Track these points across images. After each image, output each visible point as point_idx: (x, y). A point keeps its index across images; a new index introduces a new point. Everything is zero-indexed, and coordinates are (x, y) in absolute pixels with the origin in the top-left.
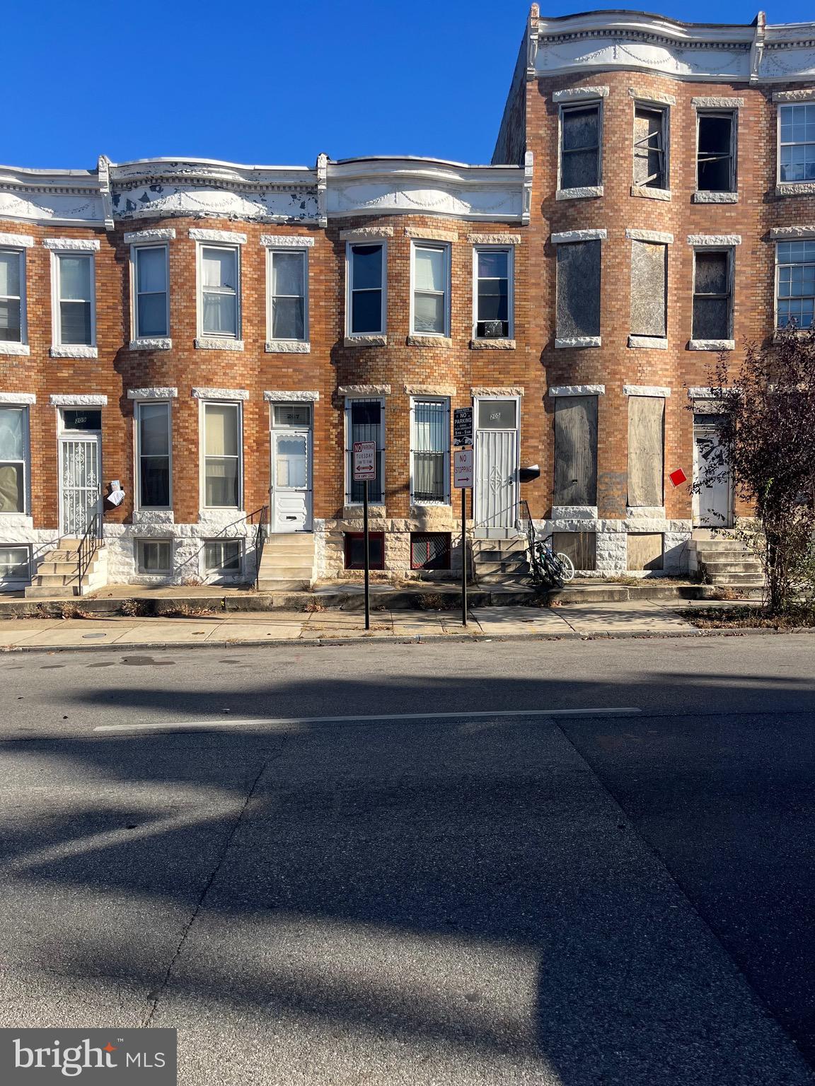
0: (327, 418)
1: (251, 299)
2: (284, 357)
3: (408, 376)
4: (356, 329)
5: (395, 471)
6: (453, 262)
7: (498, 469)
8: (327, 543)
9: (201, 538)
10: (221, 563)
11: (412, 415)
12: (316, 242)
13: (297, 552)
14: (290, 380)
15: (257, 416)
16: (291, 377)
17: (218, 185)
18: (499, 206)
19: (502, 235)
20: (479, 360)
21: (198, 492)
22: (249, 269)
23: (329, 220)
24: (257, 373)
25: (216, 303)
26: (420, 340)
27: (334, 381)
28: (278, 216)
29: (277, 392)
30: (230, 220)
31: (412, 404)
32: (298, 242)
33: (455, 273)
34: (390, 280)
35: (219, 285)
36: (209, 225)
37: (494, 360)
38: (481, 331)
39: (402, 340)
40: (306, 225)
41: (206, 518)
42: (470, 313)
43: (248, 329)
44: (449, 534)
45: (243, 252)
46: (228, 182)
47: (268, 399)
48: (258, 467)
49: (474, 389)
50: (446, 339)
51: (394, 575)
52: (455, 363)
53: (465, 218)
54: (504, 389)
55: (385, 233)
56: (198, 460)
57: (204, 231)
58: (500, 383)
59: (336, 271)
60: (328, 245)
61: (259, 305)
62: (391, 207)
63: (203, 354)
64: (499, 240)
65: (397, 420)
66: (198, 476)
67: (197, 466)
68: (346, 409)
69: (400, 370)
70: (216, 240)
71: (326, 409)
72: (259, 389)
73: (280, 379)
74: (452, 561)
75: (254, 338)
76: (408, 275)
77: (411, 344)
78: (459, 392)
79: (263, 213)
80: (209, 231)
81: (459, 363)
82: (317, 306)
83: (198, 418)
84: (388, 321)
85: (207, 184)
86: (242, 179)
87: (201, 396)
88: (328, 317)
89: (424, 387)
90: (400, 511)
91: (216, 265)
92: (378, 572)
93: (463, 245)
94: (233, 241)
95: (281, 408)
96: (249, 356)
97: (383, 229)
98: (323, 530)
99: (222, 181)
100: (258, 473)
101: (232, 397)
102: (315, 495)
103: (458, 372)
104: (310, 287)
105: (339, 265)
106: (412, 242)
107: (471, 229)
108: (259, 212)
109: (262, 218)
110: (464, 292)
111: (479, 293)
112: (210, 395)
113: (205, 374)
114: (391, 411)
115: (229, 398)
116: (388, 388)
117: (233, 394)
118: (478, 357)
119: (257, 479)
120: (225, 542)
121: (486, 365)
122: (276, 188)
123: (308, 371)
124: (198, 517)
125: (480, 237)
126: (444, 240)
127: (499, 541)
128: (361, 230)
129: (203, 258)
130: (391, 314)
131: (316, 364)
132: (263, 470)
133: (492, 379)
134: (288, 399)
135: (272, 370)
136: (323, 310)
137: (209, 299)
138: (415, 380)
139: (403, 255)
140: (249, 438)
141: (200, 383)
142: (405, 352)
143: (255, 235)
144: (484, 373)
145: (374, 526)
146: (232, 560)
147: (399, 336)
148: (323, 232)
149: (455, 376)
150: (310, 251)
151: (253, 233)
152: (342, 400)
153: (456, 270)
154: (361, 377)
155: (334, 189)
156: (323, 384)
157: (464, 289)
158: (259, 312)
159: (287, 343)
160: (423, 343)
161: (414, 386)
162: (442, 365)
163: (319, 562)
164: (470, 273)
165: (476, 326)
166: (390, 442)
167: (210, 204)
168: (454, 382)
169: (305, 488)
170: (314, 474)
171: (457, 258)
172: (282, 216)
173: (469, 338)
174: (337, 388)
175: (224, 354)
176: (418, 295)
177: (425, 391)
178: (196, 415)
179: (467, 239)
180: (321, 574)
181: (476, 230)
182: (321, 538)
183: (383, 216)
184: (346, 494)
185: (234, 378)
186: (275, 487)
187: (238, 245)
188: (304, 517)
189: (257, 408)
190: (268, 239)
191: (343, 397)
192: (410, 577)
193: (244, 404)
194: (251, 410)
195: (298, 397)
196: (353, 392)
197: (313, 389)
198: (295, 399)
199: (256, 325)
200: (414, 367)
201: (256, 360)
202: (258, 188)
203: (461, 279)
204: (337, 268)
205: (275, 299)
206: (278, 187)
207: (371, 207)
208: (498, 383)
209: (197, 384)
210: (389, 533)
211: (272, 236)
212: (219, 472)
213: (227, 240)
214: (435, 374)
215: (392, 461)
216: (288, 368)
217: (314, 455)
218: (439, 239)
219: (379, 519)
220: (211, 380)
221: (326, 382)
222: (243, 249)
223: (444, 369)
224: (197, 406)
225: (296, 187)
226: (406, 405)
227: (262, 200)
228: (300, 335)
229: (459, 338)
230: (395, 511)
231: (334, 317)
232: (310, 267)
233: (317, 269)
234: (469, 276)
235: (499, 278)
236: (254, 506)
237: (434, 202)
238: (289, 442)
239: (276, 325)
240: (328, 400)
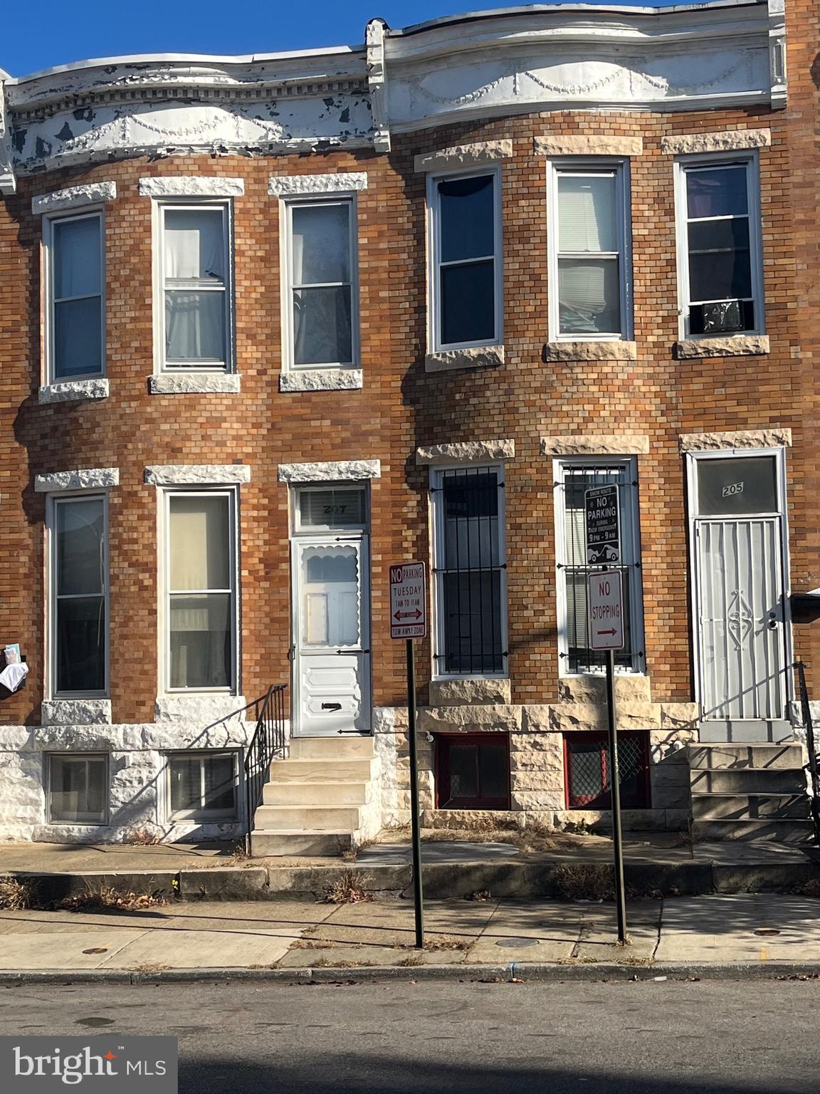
0: (396, 510)
1: (253, 295)
2: (314, 399)
3: (548, 421)
4: (448, 336)
5: (526, 608)
6: (634, 195)
7: (744, 597)
8: (399, 756)
9: (160, 751)
10: (199, 798)
11: (559, 496)
12: (370, 180)
13: (336, 775)
14: (326, 441)
15: (265, 513)
16: (327, 435)
17: (190, 96)
18: (724, 77)
19: (732, 133)
20: (695, 380)
21: (155, 662)
22: (248, 242)
23: (393, 137)
24: (264, 432)
25: (190, 308)
26: (570, 349)
27: (408, 438)
28: (299, 140)
29: (301, 466)
30: (213, 156)
31: (559, 473)
32: (337, 184)
33: (638, 214)
34: (507, 240)
35: (197, 275)
36: (174, 168)
37: (726, 379)
38: (698, 323)
39: (535, 353)
40: (352, 151)
41: (170, 711)
42: (673, 288)
43: (248, 351)
44: (645, 735)
45: (237, 211)
46: (207, 90)
47: (285, 479)
48: (267, 609)
49: (685, 438)
50: (624, 344)
51: (531, 822)
52: (643, 389)
53: (656, 107)
54: (748, 434)
55: (496, 151)
56: (156, 602)
57: (166, 180)
58: (743, 423)
59: (408, 232)
60: (394, 184)
61: (268, 306)
62: (505, 102)
63: (164, 403)
64: (725, 142)
65: (529, 508)
66: (156, 631)
67: (154, 612)
68: (433, 490)
69: (532, 409)
70: (187, 193)
71: (393, 492)
72: (268, 461)
73: (308, 442)
74: (653, 790)
75: (259, 367)
76: (542, 227)
77: (553, 358)
78: (655, 444)
79: (275, 137)
80: (175, 179)
81: (653, 389)
82: (374, 299)
83: (155, 523)
84: (506, 317)
85: (171, 96)
86: (232, 82)
87: (161, 481)
88: (394, 318)
89: (581, 439)
90: (540, 689)
91: (191, 239)
92: (499, 814)
93: (655, 158)
94: (223, 193)
95: (313, 493)
96: (249, 402)
97: (492, 145)
98: (392, 729)
99: (197, 89)
100: (267, 620)
101: (219, 480)
102: (374, 660)
103: (652, 406)
104: (361, 265)
105: (415, 219)
106: (549, 164)
107: (670, 126)
108: (266, 136)
109: (271, 146)
110: (659, 250)
111: (689, 249)
112: (178, 478)
113: (167, 439)
114: (516, 491)
115: (212, 481)
116: (509, 447)
117: (220, 473)
118: (692, 374)
119: (266, 633)
120: (208, 757)
121: (709, 389)
122: (295, 91)
123: (359, 422)
124: (155, 710)
125: (687, 141)
126: (613, 153)
127: (750, 749)
128: (452, 151)
129: (166, 228)
130: (512, 304)
131: (375, 409)
132: (276, 615)
133: (722, 416)
134: (322, 477)
135: (294, 424)
136: (385, 306)
137: (179, 300)
138: (562, 427)
139: (532, 190)
140: (250, 554)
141: (160, 457)
142: (540, 374)
143: (258, 180)
144: (706, 405)
145: (489, 721)
146: (220, 792)
147: (527, 344)
148: (383, 160)
149: (646, 415)
150: (359, 198)
151: (254, 175)
152: (424, 473)
153: (642, 208)
154: (457, 427)
155: (403, 81)
156: (387, 444)
157: (657, 244)
158: (268, 319)
159: (318, 371)
160: (576, 354)
161: (561, 439)
162: (618, 395)
163: (385, 793)
164: (670, 212)
165: (686, 313)
166: (516, 551)
167: (175, 130)
168: (644, 426)
169: (357, 647)
170: (374, 618)
171: (642, 185)
172: (307, 140)
173: (672, 338)
174: (414, 452)
175: (203, 401)
176: (564, 263)
177: (584, 447)
178: (152, 517)
179: (662, 148)
180: (388, 819)
181: (680, 128)
182: (388, 745)
183: (492, 120)
184: (435, 657)
185: (222, 444)
186: (300, 646)
187: (229, 200)
188: (356, 703)
189: (264, 497)
190: (282, 184)
191: (426, 468)
192: (564, 826)
193: (242, 490)
194: (255, 501)
195: (340, 473)
196: (443, 458)
197: (368, 456)
198: (336, 477)
199: (261, 343)
200: (560, 402)
201: (264, 408)
202: (264, 94)
203: (652, 226)
204: (410, 226)
205: (299, 293)
206: (299, 88)
207: (468, 106)
208: (735, 422)
209: (154, 460)
210: (518, 733)
211: (290, 178)
212: (197, 622)
213: (209, 193)
214: (603, 413)
215: (519, 588)
216: (322, 418)
217: (373, 582)
218: (603, 153)
219: (497, 706)
220: (180, 450)
221: (394, 441)
222: (238, 205)
223: (621, 402)
224: (155, 500)
225: (330, 85)
226: (545, 477)
227: (273, 114)
228: (345, 355)
229: (650, 339)
230: (530, 689)
231: (407, 317)
232: (360, 229)
233: (372, 231)
234: (667, 218)
235: (731, 217)
236: (260, 686)
237: (591, 84)
238: (327, 558)
239: (303, 335)
240: (398, 475)
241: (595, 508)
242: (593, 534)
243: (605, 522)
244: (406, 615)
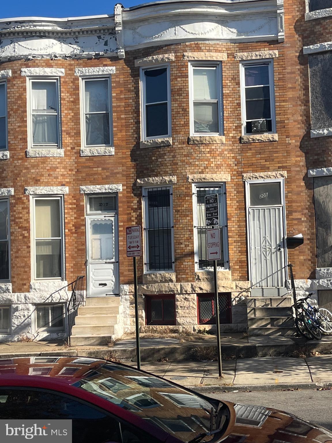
0: (129, 204)
1: (69, 117)
2: (95, 159)
3: (190, 168)
4: (149, 134)
5: (182, 244)
6: (224, 77)
7: (268, 238)
8: (131, 304)
9: (32, 304)
10: (49, 323)
11: (195, 199)
12: (117, 69)
13: (105, 312)
14: (100, 176)
15: (75, 206)
16: (100, 174)
17: (42, 34)
18: (259, 29)
19: (263, 52)
20: (249, 152)
21: (29, 267)
22: (67, 95)
23: (126, 52)
24: (74, 173)
25: (43, 122)
26: (198, 139)
27: (133, 175)
28: (87, 53)
29: (89, 187)
30: (52, 59)
31: (194, 189)
32: (103, 71)
33: (225, 84)
34: (173, 95)
35: (46, 108)
36: (35, 64)
37: (261, 151)
38: (249, 129)
39: (184, 141)
40: (109, 58)
41: (36, 287)
42: (239, 115)
43: (67, 140)
44: (229, 294)
45: (62, 82)
46: (49, 32)
47: (83, 192)
48: (76, 245)
49: (245, 175)
50: (220, 137)
51: (184, 330)
52: (228, 155)
53: (232, 41)
54: (270, 173)
55: (168, 58)
56: (30, 243)
57: (32, 69)
58: (267, 169)
59: (132, 91)
60: (126, 71)
61: (75, 121)
62: (172, 38)
63: (32, 161)
64: (260, 55)
65: (183, 203)
66: (30, 255)
67: (29, 247)
68: (144, 196)
69: (184, 163)
70: (41, 75)
71: (127, 197)
72: (76, 185)
73: (92, 177)
74: (233, 316)
75: (72, 146)
76: (187, 89)
77: (192, 142)
78: (233, 177)
79: (78, 52)
80: (36, 68)
81: (232, 155)
82: (119, 118)
83: (29, 210)
84: (173, 126)
85: (34, 35)
86: (59, 29)
87: (31, 193)
88: (127, 126)
89: (203, 176)
90: (187, 276)
91: (43, 94)
92: (171, 327)
93: (232, 62)
94: (56, 75)
95: (94, 198)
96: (68, 160)
97: (166, 56)
98: (128, 293)
99: (45, 32)
100: (76, 250)
101: (55, 192)
102: (120, 265)
103: (231, 162)
104: (113, 104)
105: (135, 86)
106: (189, 64)
107: (238, 49)
108: (74, 51)
109: (76, 56)
110: (234, 99)
111: (246, 99)
112: (38, 192)
113: (34, 176)
114: (177, 197)
115: (53, 193)
116: (174, 179)
117: (56, 190)
118: (247, 149)
119: (76, 255)
120: (52, 306)
121: (254, 155)
122: (85, 33)
123: (113, 169)
124: (30, 287)
125: (245, 55)
126: (215, 59)
127: (271, 299)
128: (150, 58)
129: (32, 89)
130: (175, 120)
131: (120, 163)
132: (80, 247)
133: (259, 166)
134: (98, 191)
135: (87, 170)
136: (124, 121)
137: (38, 119)
138: (196, 171)
139: (183, 74)
140: (69, 223)
141: (31, 183)
142: (187, 149)
143: (70, 69)
144: (253, 162)
145: (167, 289)
146: (57, 320)
147: (181, 137)
148: (122, 61)
149: (229, 165)
150: (112, 77)
151: (69, 67)
152: (140, 190)
153: (227, 82)
154: (153, 171)
155: (130, 29)
156: (125, 178)
157: (233, 97)
158: (75, 126)
159: (96, 148)
160: (201, 141)
161: (195, 175)
162: (219, 158)
163: (125, 319)
164: (238, 84)
165: (245, 124)
166: (177, 221)
167: (36, 49)
168: (228, 170)
169: (113, 260)
170: (120, 248)
171: (227, 73)
172: (91, 53)
173: (239, 134)
174: (136, 181)
175: (48, 160)
176: (196, 104)
177: (204, 179)
178: (28, 208)
179: (235, 57)
180: (126, 330)
181: (242, 50)
182: (126, 300)
183: (166, 46)
184: (145, 264)
185: (56, 178)
186: (90, 260)
187: (58, 77)
188: (113, 283)
189: (74, 200)
190: (80, 71)
191: (141, 187)
192: (197, 331)
193: (65, 197)
194: (71, 201)
195: (106, 189)
196: (148, 183)
197: (117, 183)
198: (104, 191)
199: (73, 136)
200: (194, 160)
201: (74, 163)
202: (72, 34)
203: (231, 89)
204: (133, 88)
205: (88, 116)
206: (87, 32)
207: (156, 40)
208: (265, 169)
209: (28, 184)
210: (179, 294)
211: (84, 68)
212: (47, 251)
213: (50, 75)
214: (212, 165)
215: (179, 236)
216: (98, 167)
217: (120, 234)
218: (211, 59)
219: (170, 283)
220: (39, 180)
221: (128, 176)
222: (62, 80)
223: (219, 160)
224: (29, 201)
225: (100, 31)
226: (189, 191)
227: (76, 42)
228: (107, 141)
229: (231, 135)
230: (183, 276)
231: (132, 126)
232: (113, 90)
233: (118, 90)
234: (237, 86)
235: (262, 86)
236: (73, 277)
237: (206, 31)
238: (101, 224)
239: (90, 133)
240: (129, 190)
241: (209, 203)
242: (208, 214)
243: (213, 209)
244: (133, 247)
